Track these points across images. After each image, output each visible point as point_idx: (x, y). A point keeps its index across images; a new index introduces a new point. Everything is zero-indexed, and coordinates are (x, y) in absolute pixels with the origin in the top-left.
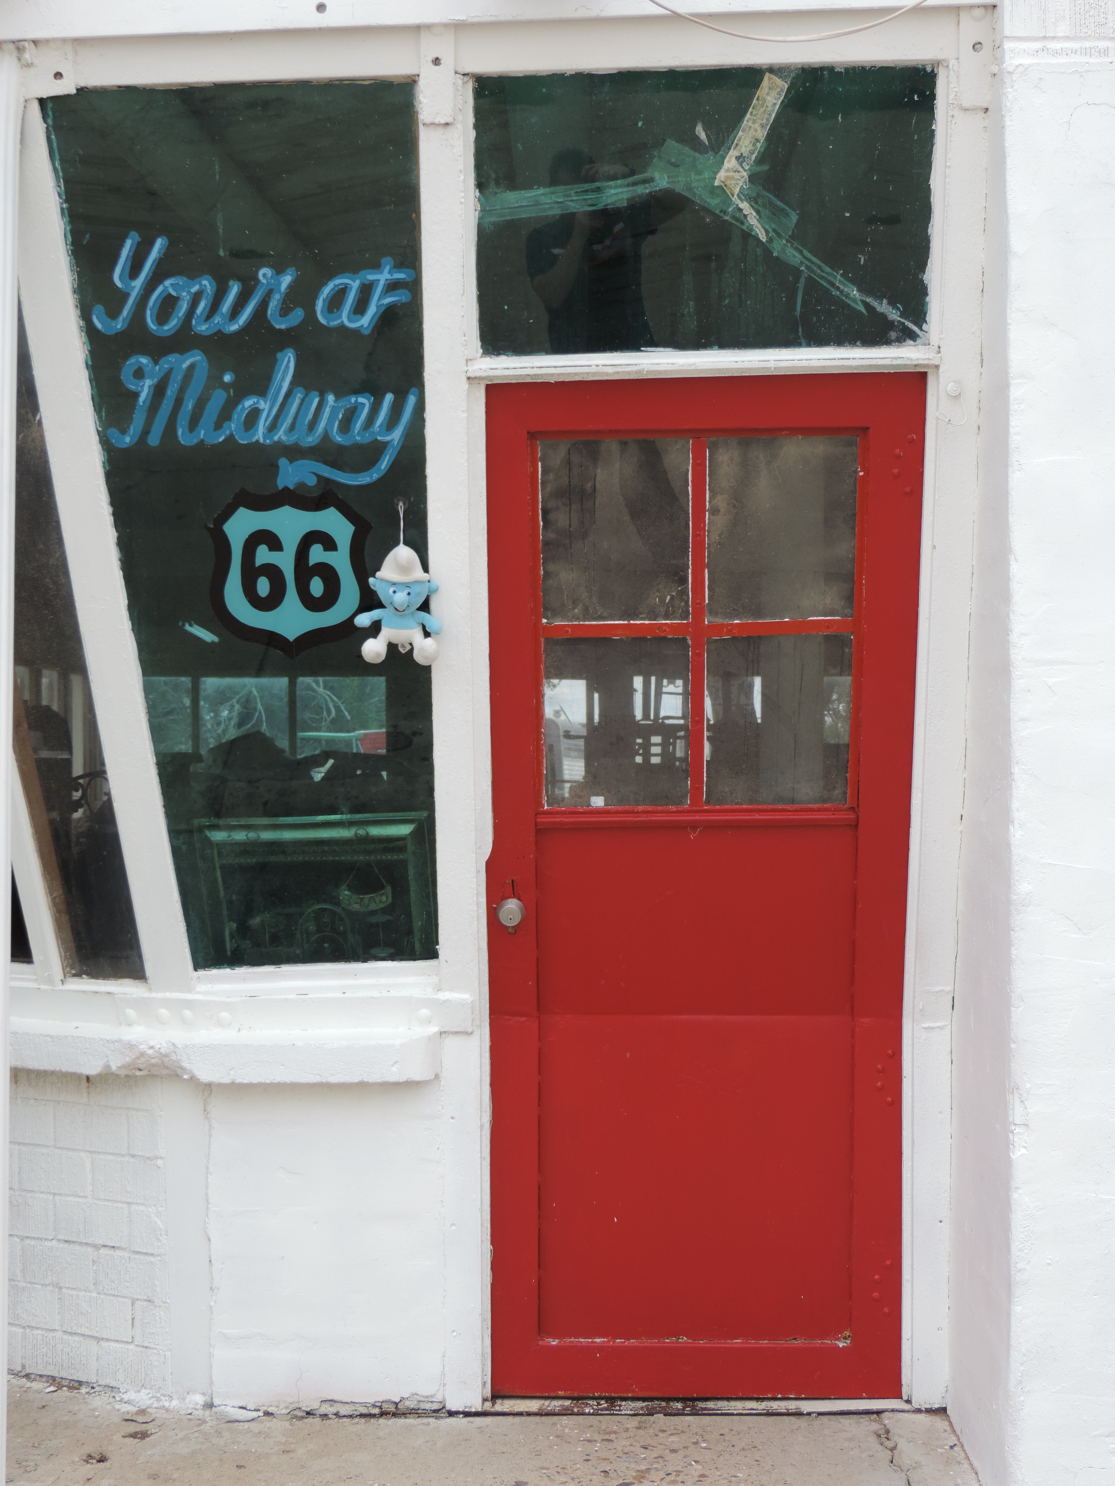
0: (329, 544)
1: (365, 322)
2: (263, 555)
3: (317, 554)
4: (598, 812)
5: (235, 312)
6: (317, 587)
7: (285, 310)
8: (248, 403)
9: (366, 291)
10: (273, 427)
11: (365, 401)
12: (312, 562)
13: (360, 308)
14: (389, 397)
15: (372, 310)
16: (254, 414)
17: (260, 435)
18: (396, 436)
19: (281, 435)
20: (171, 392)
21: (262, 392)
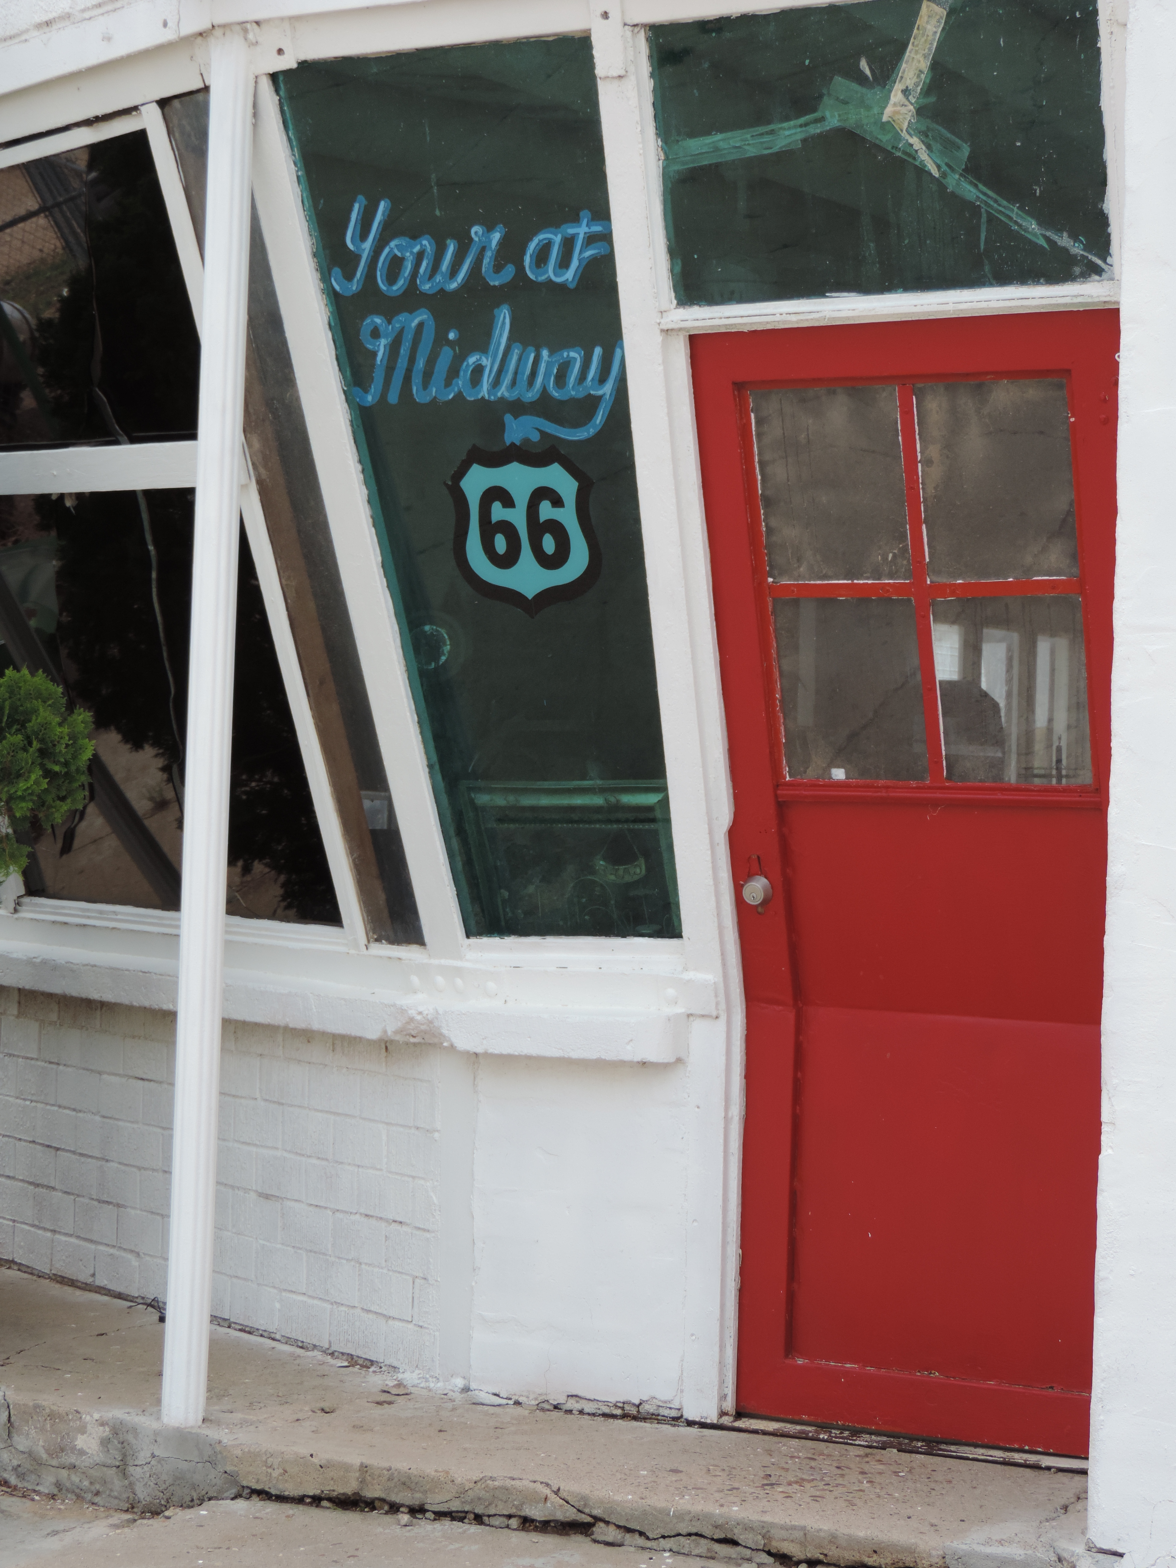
0: (557, 502)
1: (569, 276)
2: (498, 512)
3: (546, 511)
4: (839, 785)
5: (453, 272)
6: (549, 544)
7: (498, 268)
8: (472, 360)
9: (568, 244)
10: (496, 383)
11: (575, 355)
12: (542, 518)
13: (564, 263)
14: (598, 351)
15: (575, 263)
16: (478, 370)
17: (484, 390)
18: (607, 389)
19: (503, 391)
20: (404, 351)
21: (484, 349)
